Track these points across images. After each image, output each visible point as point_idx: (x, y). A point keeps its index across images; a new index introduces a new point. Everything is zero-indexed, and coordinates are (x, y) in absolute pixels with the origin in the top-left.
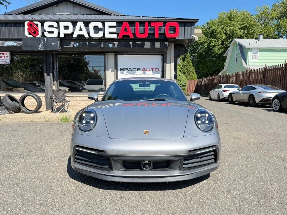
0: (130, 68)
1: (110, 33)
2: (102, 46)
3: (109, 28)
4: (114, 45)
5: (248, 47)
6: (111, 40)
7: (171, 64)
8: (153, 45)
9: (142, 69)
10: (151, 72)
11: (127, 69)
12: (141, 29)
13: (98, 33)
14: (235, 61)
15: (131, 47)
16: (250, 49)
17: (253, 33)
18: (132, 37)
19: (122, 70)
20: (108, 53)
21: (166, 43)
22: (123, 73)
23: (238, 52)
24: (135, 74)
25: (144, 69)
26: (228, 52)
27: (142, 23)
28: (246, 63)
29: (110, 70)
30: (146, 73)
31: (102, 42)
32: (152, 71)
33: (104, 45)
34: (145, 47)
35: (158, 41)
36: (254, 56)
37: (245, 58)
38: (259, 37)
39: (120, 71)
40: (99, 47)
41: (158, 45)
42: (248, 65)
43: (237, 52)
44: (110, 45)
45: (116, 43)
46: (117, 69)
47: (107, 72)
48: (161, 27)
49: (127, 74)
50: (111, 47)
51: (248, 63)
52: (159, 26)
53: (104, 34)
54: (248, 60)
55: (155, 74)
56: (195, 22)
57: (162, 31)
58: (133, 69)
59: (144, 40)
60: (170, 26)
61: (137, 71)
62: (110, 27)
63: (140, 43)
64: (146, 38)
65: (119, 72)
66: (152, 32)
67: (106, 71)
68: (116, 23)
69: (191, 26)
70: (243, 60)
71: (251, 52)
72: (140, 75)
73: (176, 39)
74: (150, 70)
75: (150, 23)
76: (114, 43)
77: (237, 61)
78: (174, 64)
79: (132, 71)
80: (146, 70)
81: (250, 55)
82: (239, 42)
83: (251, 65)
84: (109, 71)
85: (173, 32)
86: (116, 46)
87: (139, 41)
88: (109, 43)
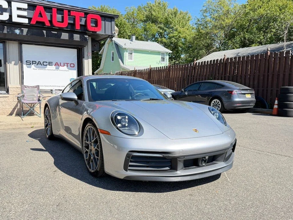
0: (40, 62)
1: (19, 16)
2: (5, 31)
3: (17, 10)
4: (22, 31)
5: (124, 46)
6: (20, 25)
7: (89, 59)
8: (71, 37)
9: (54, 63)
10: (65, 67)
11: (35, 62)
12: (59, 17)
13: (2, 14)
14: (112, 60)
15: (45, 36)
16: (126, 49)
17: (123, 33)
18: (48, 24)
19: (29, 63)
20: (9, 41)
21: (86, 36)
22: (30, 67)
23: (115, 50)
24: (47, 69)
25: (57, 64)
26: (104, 49)
27: (60, 10)
28: (123, 63)
29: (13, 63)
30: (60, 69)
31: (5, 27)
32: (67, 66)
33: (9, 30)
34: (62, 38)
35: (77, 33)
36: (129, 57)
37: (121, 58)
38: (132, 37)
39: (27, 64)
40: (1, 32)
41: (77, 37)
42: (124, 64)
43: (113, 51)
44: (17, 31)
45: (25, 30)
46: (22, 62)
47: (8, 65)
48: (81, 17)
49: (35, 68)
50: (18, 33)
51: (124, 63)
52: (80, 17)
53: (11, 16)
54: (124, 60)
55: (70, 70)
56: (115, 18)
57: (83, 23)
58: (43, 62)
59: (61, 30)
60: (91, 19)
61: (48, 65)
62: (19, 9)
63: (56, 33)
64: (64, 28)
65: (25, 66)
66: (72, 22)
67: (7, 63)
68: (27, 5)
69: (111, 22)
70: (120, 60)
71: (127, 52)
72: (53, 70)
73: (97, 33)
74: (64, 66)
75: (69, 11)
76: (22, 29)
77: (113, 60)
78: (91, 59)
79: (42, 65)
80: (59, 65)
81: (126, 55)
82: (115, 40)
83: (127, 65)
84: (11, 63)
85: (94, 25)
86: (25, 33)
87: (55, 30)
88: (16, 29)
